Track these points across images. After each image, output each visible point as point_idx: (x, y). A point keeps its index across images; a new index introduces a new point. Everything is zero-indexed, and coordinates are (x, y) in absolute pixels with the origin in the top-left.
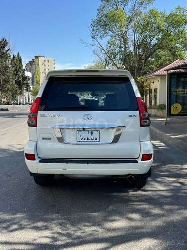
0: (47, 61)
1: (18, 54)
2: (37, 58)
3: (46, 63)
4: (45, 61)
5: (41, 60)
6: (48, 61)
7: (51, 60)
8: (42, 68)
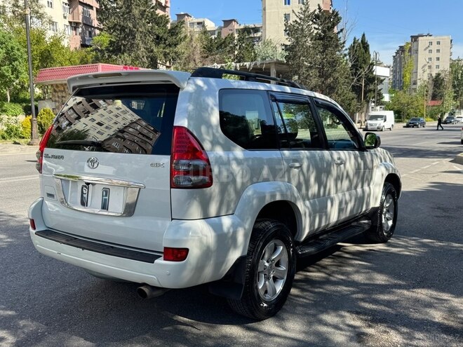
0: (435, 44)
1: (364, 35)
2: (415, 38)
3: (434, 47)
4: (431, 43)
5: (423, 42)
6: (439, 43)
7: (446, 39)
8: (423, 57)
